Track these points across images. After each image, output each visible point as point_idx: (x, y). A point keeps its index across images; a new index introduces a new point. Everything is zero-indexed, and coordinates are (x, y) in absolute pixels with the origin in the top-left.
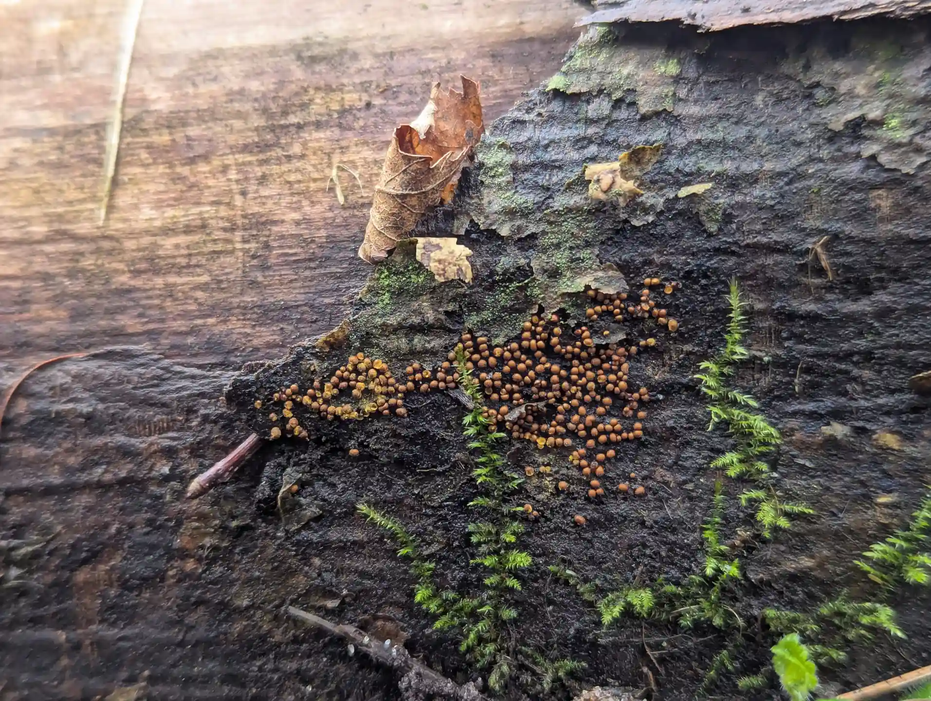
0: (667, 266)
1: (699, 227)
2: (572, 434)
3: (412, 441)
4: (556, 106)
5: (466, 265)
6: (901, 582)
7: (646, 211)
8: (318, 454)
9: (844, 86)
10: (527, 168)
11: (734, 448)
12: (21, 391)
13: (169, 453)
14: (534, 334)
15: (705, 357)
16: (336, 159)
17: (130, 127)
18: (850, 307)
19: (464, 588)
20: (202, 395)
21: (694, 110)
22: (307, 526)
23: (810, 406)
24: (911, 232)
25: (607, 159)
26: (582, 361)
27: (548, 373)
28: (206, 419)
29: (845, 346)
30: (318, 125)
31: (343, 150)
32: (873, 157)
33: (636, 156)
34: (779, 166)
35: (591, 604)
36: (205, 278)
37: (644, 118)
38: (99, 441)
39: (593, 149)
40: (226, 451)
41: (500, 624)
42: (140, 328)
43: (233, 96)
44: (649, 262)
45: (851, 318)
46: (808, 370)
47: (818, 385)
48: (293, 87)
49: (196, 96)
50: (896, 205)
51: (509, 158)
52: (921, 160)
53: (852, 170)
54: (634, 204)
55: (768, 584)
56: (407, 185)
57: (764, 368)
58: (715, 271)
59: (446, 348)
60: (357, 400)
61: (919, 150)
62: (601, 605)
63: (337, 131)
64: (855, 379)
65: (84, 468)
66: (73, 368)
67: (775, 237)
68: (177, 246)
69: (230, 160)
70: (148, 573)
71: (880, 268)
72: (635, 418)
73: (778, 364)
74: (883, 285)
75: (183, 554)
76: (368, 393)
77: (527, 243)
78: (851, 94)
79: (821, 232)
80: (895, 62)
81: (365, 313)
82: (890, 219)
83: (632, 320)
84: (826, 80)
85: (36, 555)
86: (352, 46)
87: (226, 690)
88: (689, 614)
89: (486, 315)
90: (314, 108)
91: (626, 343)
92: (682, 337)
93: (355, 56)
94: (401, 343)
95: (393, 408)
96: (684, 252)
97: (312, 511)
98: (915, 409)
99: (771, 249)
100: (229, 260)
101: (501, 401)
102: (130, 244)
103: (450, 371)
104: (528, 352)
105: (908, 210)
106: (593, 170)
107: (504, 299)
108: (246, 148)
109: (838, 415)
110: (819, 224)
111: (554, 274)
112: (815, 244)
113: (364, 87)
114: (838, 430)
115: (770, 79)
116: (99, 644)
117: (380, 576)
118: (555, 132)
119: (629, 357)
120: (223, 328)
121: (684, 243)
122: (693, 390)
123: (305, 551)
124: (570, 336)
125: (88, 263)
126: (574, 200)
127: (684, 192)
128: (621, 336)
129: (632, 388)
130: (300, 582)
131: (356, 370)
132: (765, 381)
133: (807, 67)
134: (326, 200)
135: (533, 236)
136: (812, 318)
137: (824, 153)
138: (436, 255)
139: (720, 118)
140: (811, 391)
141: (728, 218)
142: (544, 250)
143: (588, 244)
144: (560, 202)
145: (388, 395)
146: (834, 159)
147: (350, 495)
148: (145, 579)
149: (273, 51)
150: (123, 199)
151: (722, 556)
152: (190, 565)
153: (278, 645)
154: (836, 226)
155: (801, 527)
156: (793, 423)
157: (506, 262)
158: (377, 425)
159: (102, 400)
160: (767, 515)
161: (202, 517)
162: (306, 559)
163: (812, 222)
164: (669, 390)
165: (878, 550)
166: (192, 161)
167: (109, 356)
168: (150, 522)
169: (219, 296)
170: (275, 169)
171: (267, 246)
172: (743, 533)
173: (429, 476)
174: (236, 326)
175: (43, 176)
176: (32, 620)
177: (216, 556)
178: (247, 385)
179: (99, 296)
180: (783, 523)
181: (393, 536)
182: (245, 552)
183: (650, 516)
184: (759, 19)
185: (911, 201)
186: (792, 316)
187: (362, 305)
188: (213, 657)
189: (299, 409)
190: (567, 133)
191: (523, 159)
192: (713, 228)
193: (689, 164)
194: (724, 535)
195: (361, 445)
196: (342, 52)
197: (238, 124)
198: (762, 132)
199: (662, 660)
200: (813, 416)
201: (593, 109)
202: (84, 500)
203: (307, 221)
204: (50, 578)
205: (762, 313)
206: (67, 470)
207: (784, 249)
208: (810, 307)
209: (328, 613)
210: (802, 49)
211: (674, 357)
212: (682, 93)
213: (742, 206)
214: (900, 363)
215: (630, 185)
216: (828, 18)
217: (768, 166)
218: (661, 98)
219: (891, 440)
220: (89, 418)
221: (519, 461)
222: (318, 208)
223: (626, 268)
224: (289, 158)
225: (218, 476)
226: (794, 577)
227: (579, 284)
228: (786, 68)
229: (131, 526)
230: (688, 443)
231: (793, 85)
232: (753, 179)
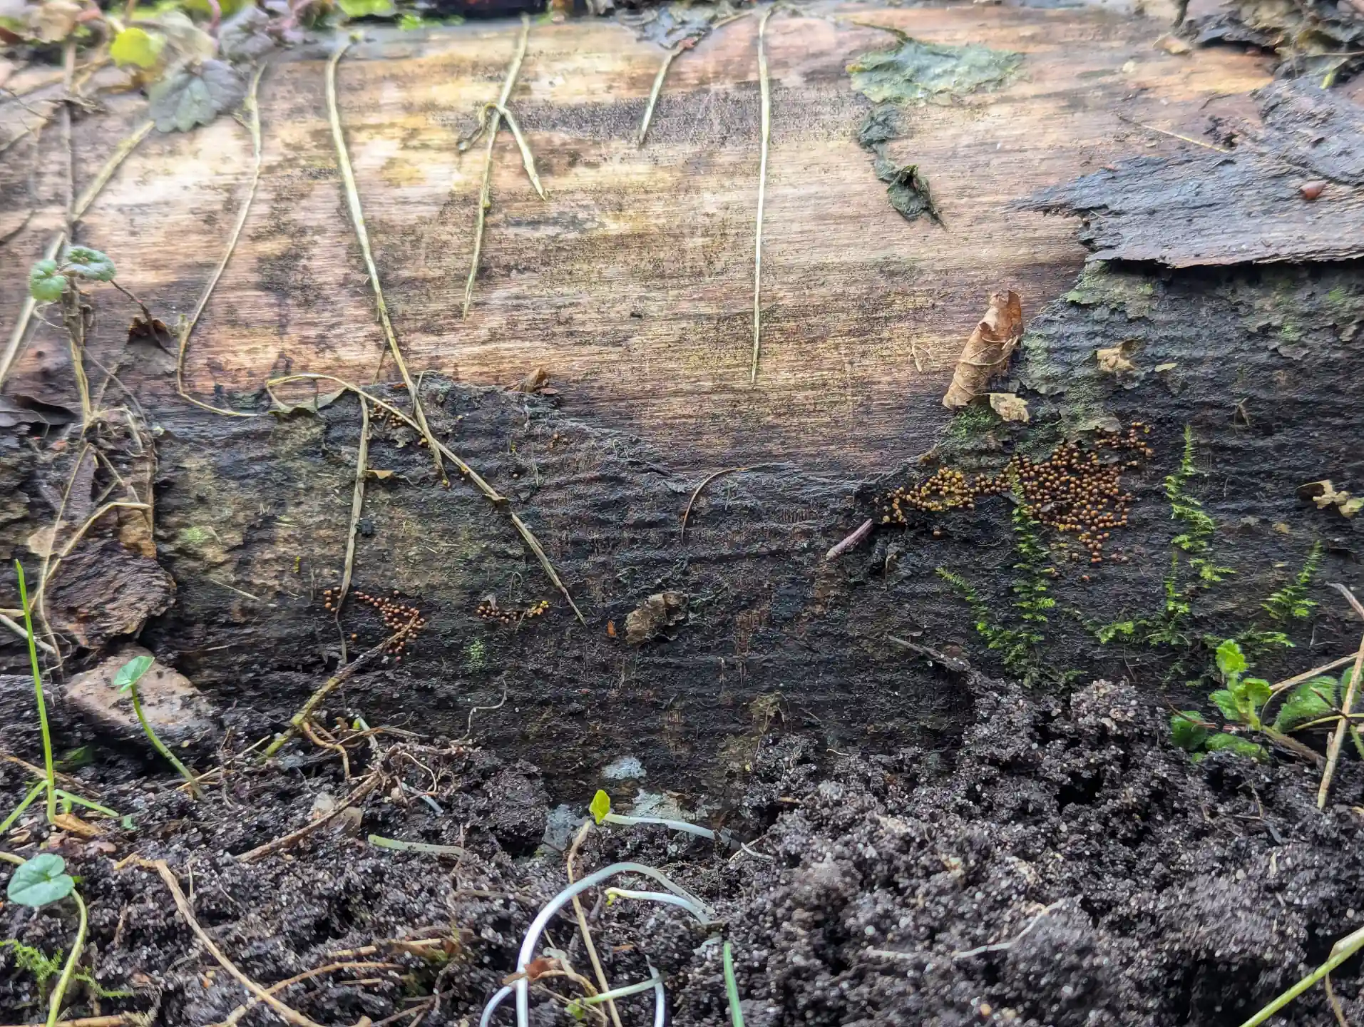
0: (1146, 415)
1: (1167, 392)
2: (1081, 522)
3: (975, 526)
4: (1073, 312)
5: (1024, 411)
6: (1291, 618)
7: (1134, 379)
8: (912, 534)
9: (1257, 304)
10: (1056, 351)
11: (1184, 532)
12: (704, 492)
13: (807, 534)
14: (1060, 457)
15: (1168, 473)
16: (914, 341)
17: (767, 315)
18: (1261, 443)
19: (1006, 623)
20: (831, 495)
21: (1162, 317)
22: (901, 583)
23: (1233, 506)
24: (1298, 397)
25: (1107, 347)
26: (1091, 475)
27: (1069, 482)
28: (834, 511)
29: (1256, 468)
30: (900, 318)
31: (918, 335)
32: (1275, 350)
33: (1127, 346)
34: (1216, 354)
35: (1092, 633)
36: (828, 419)
37: (1131, 321)
38: (758, 526)
39: (1098, 340)
40: (847, 533)
41: (1030, 646)
42: (781, 451)
43: (838, 297)
44: (1134, 412)
45: (1261, 450)
46: (1232, 483)
47: (1238, 492)
48: (880, 292)
49: (811, 296)
50: (1289, 380)
51: (1045, 344)
52: (1305, 352)
53: (1262, 358)
54: (1126, 376)
55: (1205, 619)
56: (985, 360)
57: (1204, 481)
58: (1176, 419)
59: (1004, 465)
60: (942, 498)
61: (1304, 346)
62: (1098, 634)
63: (912, 324)
64: (1262, 489)
65: (747, 543)
66: (739, 478)
67: (1213, 398)
68: (807, 398)
69: (839, 340)
70: (788, 615)
71: (1278, 419)
72: (1123, 512)
73: (1213, 478)
74: (1280, 430)
75: (815, 601)
76: (950, 493)
77: (1057, 398)
78: (1262, 310)
79: (1241, 396)
80: (1289, 291)
81: (951, 441)
82: (1286, 388)
83: (1123, 449)
84: (1245, 299)
85: (709, 603)
86: (918, 265)
87: (838, 695)
88: (1155, 638)
89: (1030, 444)
90: (896, 307)
91: (1119, 464)
92: (1154, 461)
93: (921, 272)
94: (973, 461)
95: (966, 503)
96: (1156, 406)
97: (906, 573)
98: (1298, 509)
99: (1212, 406)
100: (844, 407)
101: (1037, 501)
102: (773, 396)
103: (1004, 480)
104: (1056, 468)
105: (1296, 383)
106: (1102, 353)
107: (1041, 434)
108: (850, 333)
109: (1250, 511)
110: (1241, 390)
111: (1075, 418)
112: (1239, 403)
113: (930, 293)
114: (1251, 520)
115: (1210, 298)
116: (748, 665)
117: (950, 616)
118: (1074, 328)
119: (1120, 473)
120: (841, 452)
121: (1158, 401)
122: (1160, 496)
123: (900, 598)
124: (1083, 458)
125: (743, 407)
126: (1089, 371)
127: (1159, 369)
128: (1116, 459)
129: (1121, 493)
130: (896, 620)
131: (943, 479)
132: (1204, 490)
133: (1234, 292)
134: (908, 370)
135: (1061, 394)
136: (1235, 450)
137: (1245, 346)
138: (1002, 404)
139: (1179, 322)
140: (1234, 496)
141: (1184, 386)
142: (1068, 403)
143: (1096, 400)
144: (1079, 373)
145: (963, 495)
146: (1251, 350)
147: (930, 563)
148: (786, 619)
149: (863, 267)
150: (767, 365)
151: (1177, 600)
152: (818, 609)
153: (877, 663)
154: (1252, 392)
155: (1228, 583)
156: (1222, 516)
157: (1043, 410)
158: (953, 515)
159: (760, 498)
160: (1207, 573)
161: (828, 576)
162: (900, 605)
163: (1237, 389)
164: (1144, 494)
165: (1275, 597)
166: (813, 340)
167: (765, 469)
168: (793, 581)
169: (836, 431)
170: (872, 347)
171: (869, 398)
172: (1191, 586)
173: (986, 550)
174: (849, 451)
175: (707, 348)
176: (701, 649)
177: (839, 603)
178: (870, 487)
179: (753, 430)
180: (1216, 578)
181: (961, 589)
182: (858, 600)
183: (1131, 576)
184: (1206, 262)
185: (1299, 377)
186: (1223, 448)
187: (947, 436)
188: (830, 672)
189: (904, 503)
190: (1081, 329)
191: (1053, 345)
192: (1175, 391)
193: (1160, 351)
194: (1179, 588)
195: (942, 529)
196: (912, 269)
197: (843, 316)
198: (1206, 333)
199: (1135, 670)
200: (1235, 512)
201: (1096, 314)
202: (746, 565)
203: (895, 382)
204: (716, 620)
205: (1205, 446)
206: (733, 544)
207: (1219, 406)
208: (1234, 442)
209: (913, 640)
210: (1230, 280)
211: (1148, 474)
212: (1155, 306)
213: (1193, 378)
214: (1290, 479)
215: (1127, 363)
216: (1248, 264)
217: (1210, 353)
218: (1141, 309)
219: (1284, 528)
220: (752, 510)
221: (1046, 540)
222: (903, 374)
223: (1122, 416)
224: (881, 340)
225: (847, 547)
226: (1222, 615)
227: (1091, 425)
228: (1220, 292)
229: (778, 584)
230: (1156, 529)
231: (1225, 303)
232: (1200, 361)
